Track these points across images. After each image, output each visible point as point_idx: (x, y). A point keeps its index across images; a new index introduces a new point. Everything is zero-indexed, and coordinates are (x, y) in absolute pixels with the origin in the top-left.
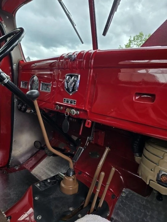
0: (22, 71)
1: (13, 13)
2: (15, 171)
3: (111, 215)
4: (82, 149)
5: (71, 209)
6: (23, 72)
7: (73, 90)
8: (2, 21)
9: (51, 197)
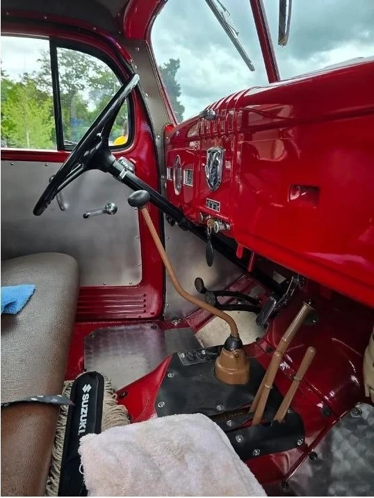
0: (171, 146)
1: (145, 39)
2: (173, 327)
3: (314, 445)
4: (273, 302)
5: (219, 408)
6: (173, 148)
7: (215, 181)
8: (130, 58)
9: (194, 378)
